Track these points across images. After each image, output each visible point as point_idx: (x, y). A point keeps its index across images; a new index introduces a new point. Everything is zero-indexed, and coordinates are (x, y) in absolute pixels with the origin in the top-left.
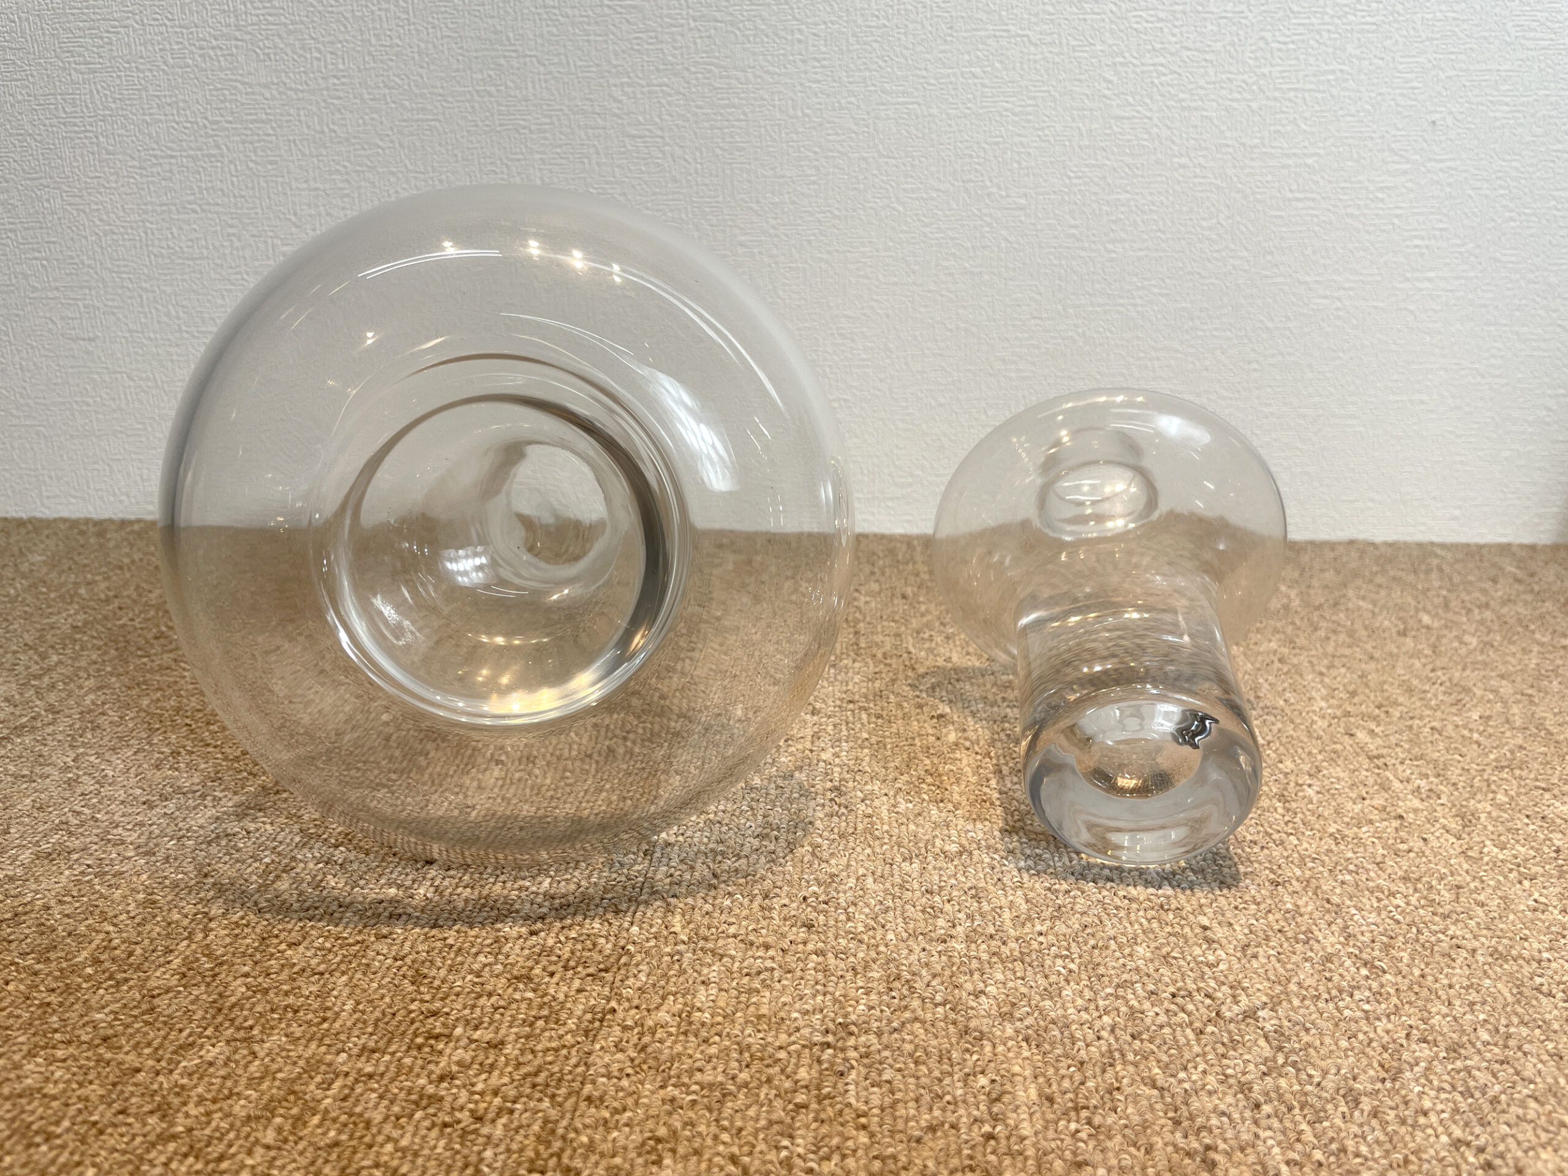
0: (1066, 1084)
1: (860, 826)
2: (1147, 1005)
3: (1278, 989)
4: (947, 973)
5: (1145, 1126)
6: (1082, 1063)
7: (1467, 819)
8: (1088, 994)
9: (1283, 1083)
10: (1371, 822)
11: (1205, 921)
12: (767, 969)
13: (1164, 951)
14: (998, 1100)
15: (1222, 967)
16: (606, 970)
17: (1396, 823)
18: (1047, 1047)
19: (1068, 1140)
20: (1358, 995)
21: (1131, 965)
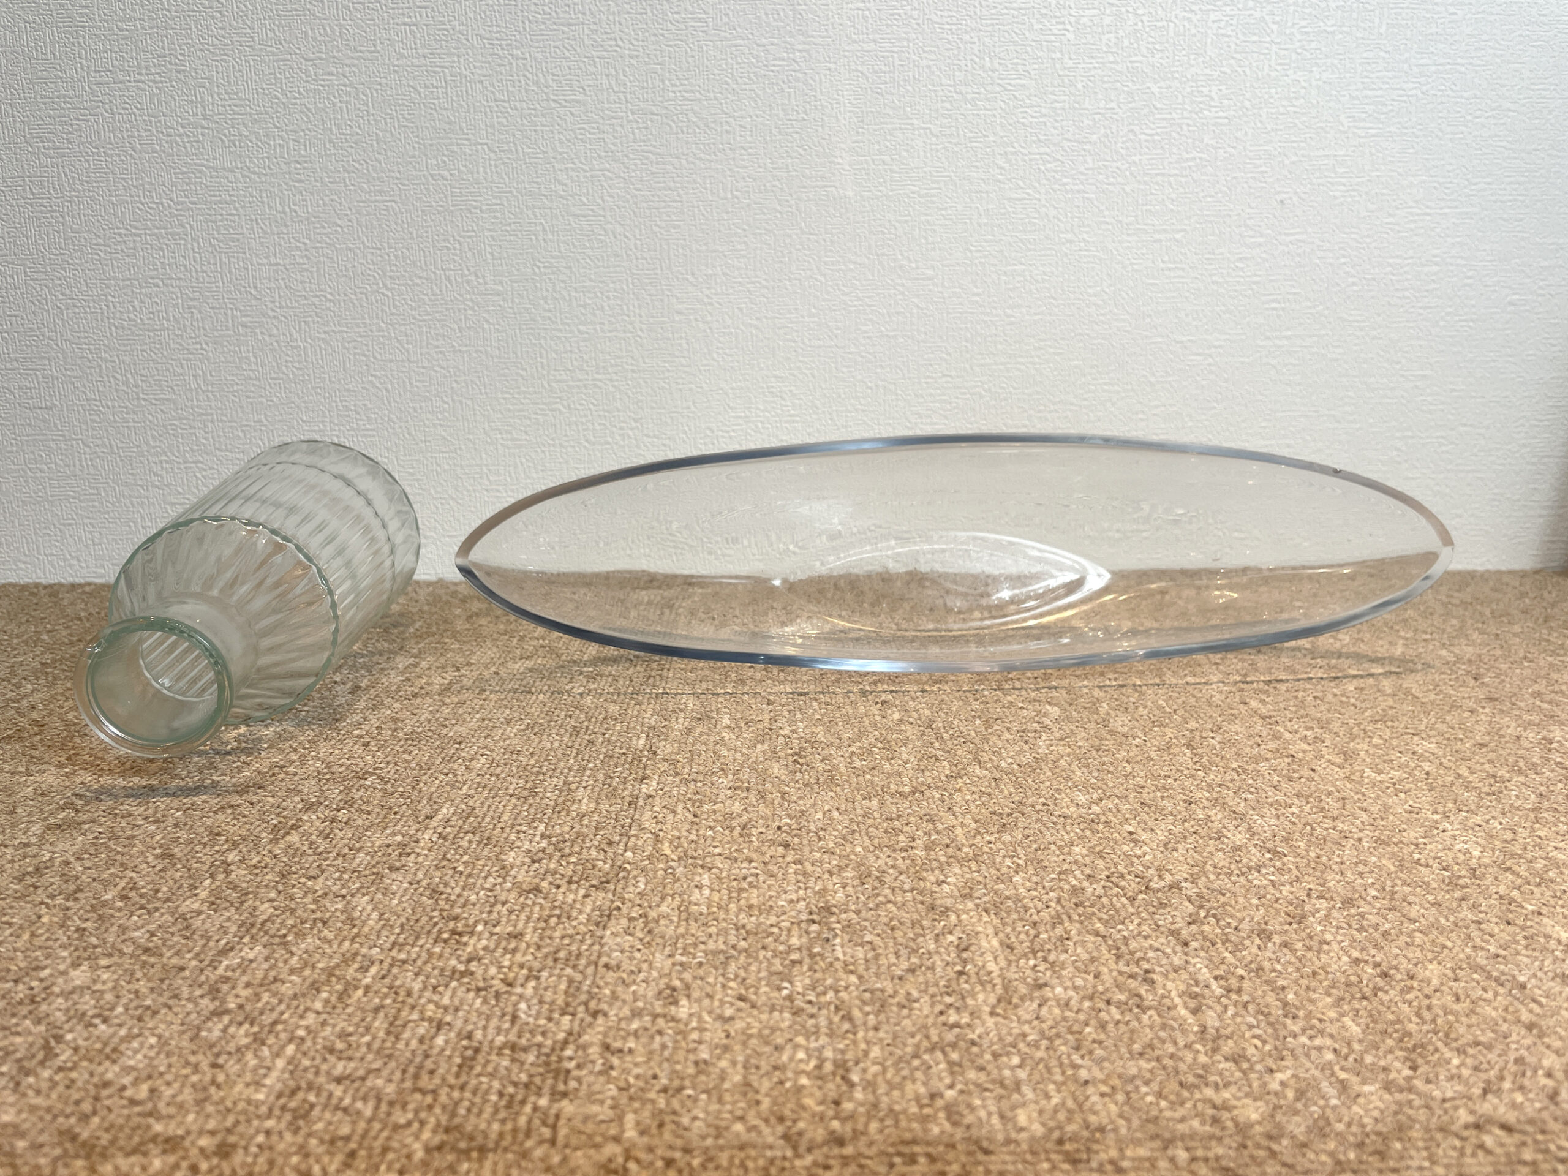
0: (1023, 936)
1: (821, 780)
2: (1086, 884)
3: (1196, 870)
4: (912, 870)
5: (1093, 960)
6: (1035, 924)
7: (1348, 756)
8: (1035, 879)
9: (1206, 928)
10: (1267, 760)
11: (1131, 829)
12: (752, 875)
13: (1097, 849)
14: (966, 949)
15: (1147, 857)
16: (608, 882)
17: (1289, 760)
18: (1004, 914)
19: (1028, 972)
20: (1264, 871)
21: (1069, 859)
